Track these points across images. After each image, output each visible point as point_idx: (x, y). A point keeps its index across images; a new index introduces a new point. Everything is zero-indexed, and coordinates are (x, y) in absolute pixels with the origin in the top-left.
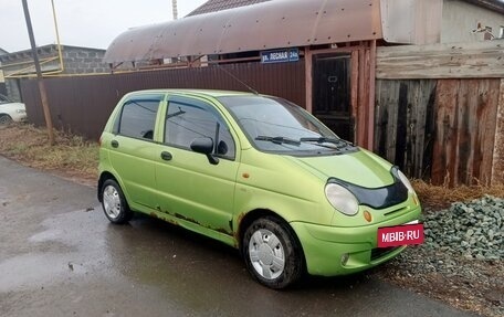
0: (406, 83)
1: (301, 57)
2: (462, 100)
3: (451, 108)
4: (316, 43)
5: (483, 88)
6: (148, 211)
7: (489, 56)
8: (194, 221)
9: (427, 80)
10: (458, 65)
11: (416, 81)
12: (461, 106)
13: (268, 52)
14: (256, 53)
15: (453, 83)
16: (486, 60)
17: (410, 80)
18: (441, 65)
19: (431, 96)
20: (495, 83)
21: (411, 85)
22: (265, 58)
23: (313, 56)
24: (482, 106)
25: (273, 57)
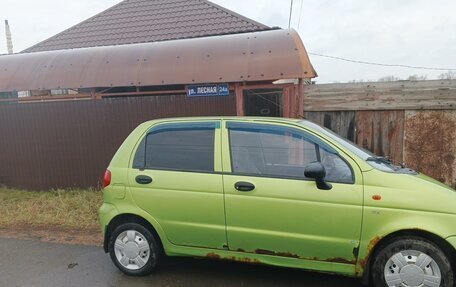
0: (330, 114)
1: (232, 92)
2: (376, 126)
3: (368, 133)
4: (250, 79)
5: (392, 117)
6: (202, 253)
7: (396, 94)
8: (290, 255)
9: (346, 112)
10: (373, 99)
11: (338, 112)
12: (376, 132)
13: (195, 87)
14: (181, 87)
15: (369, 113)
16: (394, 97)
17: (332, 112)
18: (359, 100)
19: (351, 124)
20: (401, 113)
21: (334, 116)
22: (191, 92)
23: (244, 91)
24: (392, 131)
25: (200, 90)
